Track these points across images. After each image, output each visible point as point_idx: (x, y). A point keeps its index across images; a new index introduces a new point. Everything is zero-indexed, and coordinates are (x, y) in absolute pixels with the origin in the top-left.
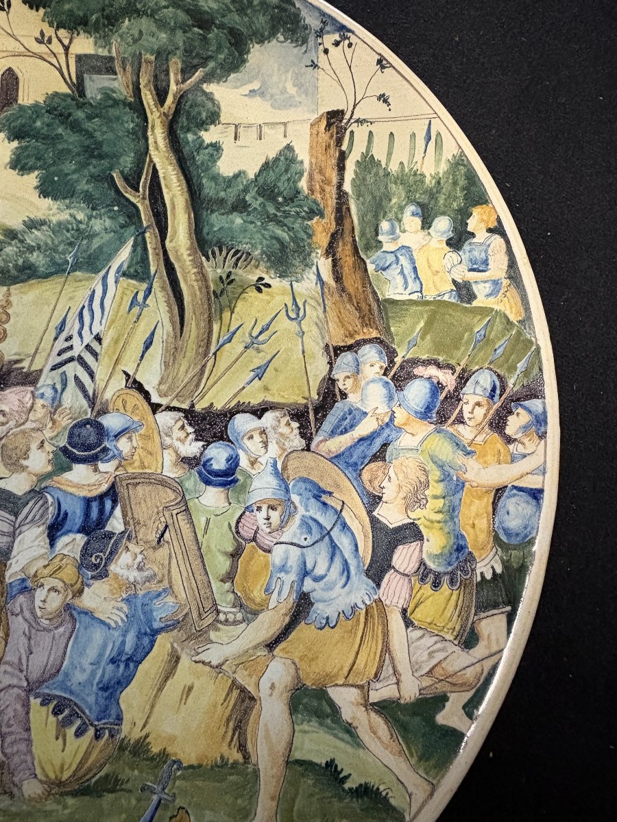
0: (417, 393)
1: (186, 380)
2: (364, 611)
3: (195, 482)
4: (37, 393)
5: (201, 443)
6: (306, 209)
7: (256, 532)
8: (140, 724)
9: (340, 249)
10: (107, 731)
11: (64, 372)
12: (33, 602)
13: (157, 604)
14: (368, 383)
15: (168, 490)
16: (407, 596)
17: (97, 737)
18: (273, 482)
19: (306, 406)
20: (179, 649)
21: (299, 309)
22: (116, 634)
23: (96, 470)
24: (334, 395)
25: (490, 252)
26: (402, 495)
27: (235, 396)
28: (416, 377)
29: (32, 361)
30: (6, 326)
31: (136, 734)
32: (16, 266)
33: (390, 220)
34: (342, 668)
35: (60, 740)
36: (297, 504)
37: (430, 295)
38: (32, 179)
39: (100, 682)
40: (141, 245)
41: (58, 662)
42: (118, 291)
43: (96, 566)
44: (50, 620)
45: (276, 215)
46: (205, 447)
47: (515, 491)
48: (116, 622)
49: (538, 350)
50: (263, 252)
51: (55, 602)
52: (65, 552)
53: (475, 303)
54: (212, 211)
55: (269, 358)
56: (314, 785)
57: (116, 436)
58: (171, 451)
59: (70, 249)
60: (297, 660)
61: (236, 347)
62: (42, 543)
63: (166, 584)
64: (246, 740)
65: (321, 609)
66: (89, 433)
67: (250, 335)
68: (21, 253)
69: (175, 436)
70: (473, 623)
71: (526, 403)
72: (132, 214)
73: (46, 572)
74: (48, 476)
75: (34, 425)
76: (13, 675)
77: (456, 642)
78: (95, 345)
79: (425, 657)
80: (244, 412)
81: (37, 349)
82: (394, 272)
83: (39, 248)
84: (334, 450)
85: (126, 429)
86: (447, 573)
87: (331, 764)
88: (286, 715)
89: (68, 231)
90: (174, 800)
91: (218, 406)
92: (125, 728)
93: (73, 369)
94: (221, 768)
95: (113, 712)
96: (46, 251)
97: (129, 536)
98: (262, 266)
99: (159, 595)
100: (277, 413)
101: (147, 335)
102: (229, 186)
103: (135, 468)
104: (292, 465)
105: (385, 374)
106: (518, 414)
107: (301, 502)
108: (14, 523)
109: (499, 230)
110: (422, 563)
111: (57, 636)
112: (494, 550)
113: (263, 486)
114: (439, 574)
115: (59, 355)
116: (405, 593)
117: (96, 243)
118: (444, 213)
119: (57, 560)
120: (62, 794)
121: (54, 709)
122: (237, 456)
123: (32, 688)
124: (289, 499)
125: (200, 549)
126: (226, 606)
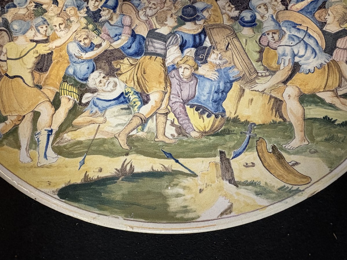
2: (327, 65)
5: (238, 11)
7: (268, 43)
8: (233, 112)
10: (220, 116)
12: (179, 73)
13: (230, 71)
15: (227, 29)
18: (273, 23)
20: (244, 87)
22: (215, 83)
23: (195, 24)
31: (233, 116)
35: (201, 119)
36: (285, 31)
39: (212, 99)
41: (194, 93)
43: (202, 59)
44: (187, 79)
46: (240, 13)
48: (214, 79)
51: (188, 73)
52: (188, 55)
56: (320, 125)
57: (202, 11)
58: (226, 15)
60: (298, 86)
62: (178, 52)
63: (232, 64)
64: (282, 114)
65: (305, 67)
66: (190, 10)
69: (226, 9)
73: (182, 62)
74: (176, 27)
75: (167, 8)
76: (176, 98)
84: (299, 8)
85: (205, 8)
87: (326, 117)
88: (299, 104)
90: (256, 136)
92: (227, 115)
94: (274, 124)
95: (221, 109)
97: (213, 47)
99: (230, 68)
103: (212, 22)
104: (280, 16)
107: (287, 30)
108: (166, 45)
111: (191, 85)
113: (268, 25)
116: (346, 55)
120: (207, 136)
121: (196, 109)
122: (255, 15)
123: (185, 102)
124: (281, 29)
125: (245, 51)
126: (260, 70)
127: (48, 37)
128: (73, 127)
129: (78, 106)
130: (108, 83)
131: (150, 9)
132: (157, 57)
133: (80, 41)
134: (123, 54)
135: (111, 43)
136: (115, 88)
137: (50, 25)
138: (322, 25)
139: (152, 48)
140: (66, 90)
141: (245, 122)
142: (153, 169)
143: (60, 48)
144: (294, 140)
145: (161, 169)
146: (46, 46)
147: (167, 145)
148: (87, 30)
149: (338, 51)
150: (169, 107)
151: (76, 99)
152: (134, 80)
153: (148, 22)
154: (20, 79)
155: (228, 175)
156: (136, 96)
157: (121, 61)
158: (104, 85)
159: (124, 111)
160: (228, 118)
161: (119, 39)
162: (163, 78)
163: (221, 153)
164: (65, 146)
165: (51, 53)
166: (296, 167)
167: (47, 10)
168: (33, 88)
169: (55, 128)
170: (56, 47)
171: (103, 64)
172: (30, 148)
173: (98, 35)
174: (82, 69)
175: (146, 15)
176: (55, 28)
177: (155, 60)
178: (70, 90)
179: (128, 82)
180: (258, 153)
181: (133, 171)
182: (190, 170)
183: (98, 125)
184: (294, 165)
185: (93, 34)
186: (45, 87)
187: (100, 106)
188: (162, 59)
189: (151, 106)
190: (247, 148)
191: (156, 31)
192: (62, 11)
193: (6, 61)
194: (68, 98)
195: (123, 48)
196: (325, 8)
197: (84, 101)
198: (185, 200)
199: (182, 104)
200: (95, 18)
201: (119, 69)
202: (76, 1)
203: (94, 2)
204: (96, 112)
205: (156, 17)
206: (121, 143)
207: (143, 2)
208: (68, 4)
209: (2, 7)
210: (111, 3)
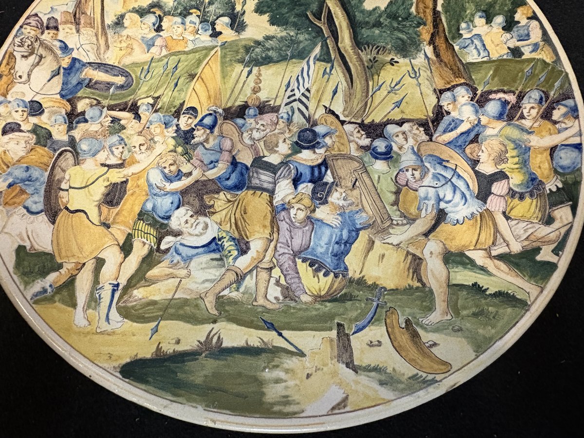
0: (492, 108)
1: (358, 109)
2: (479, 215)
3: (370, 159)
4: (279, 116)
5: (370, 139)
6: (415, 22)
7: (407, 182)
8: (359, 271)
9: (437, 41)
10: (341, 275)
11: (292, 106)
12: (290, 215)
13: (357, 216)
14: (462, 106)
15: (355, 162)
16: (504, 206)
17: (336, 276)
18: (414, 157)
19: (426, 120)
20: (373, 238)
21: (416, 72)
22: (336, 230)
23: (314, 152)
24: (443, 114)
25: (530, 29)
26: (492, 158)
27: (385, 116)
28: (491, 100)
29: (275, 101)
30: (260, 85)
31: (357, 276)
32: (262, 57)
33: (466, 22)
34: (471, 242)
35: (316, 278)
36: (429, 167)
37: (494, 56)
38: (266, 17)
39: (332, 252)
40: (325, 46)
41: (308, 243)
42: (316, 68)
43: (321, 199)
44: (300, 223)
45: (398, 27)
46: (372, 141)
47: (563, 147)
48: (336, 225)
49: (567, 74)
50: (393, 46)
51: (301, 215)
52: (303, 192)
53: (524, 57)
54: (362, 28)
55: (402, 97)
56: (468, 294)
57: (323, 136)
58: (354, 143)
59: (288, 49)
60: (443, 241)
61: (383, 92)
62: (290, 187)
63: (360, 207)
64: (421, 277)
65: (452, 216)
66: (308, 134)
67: (390, 86)
68: (264, 51)
69: (355, 136)
70: (549, 213)
71: (563, 102)
72: (319, 31)
73: (294, 201)
74: (290, 155)
75: (279, 131)
76: (285, 248)
77: (541, 223)
78: (307, 94)
79: (522, 232)
80: (391, 123)
81: (277, 96)
82: (471, 48)
84: (446, 140)
85: (328, 133)
86: (527, 192)
87: (475, 284)
89: (286, 40)
90: (386, 304)
91: (377, 121)
92: (350, 274)
93: (296, 105)
94: (409, 290)
95: (342, 266)
96: (276, 50)
97: (336, 184)
98: (393, 53)
99: (357, 212)
100: (411, 124)
101: (334, 88)
102: (370, 15)
103: (335, 151)
104: (422, 148)
105: (471, 100)
106: (559, 109)
107: (431, 167)
108: (275, 177)
109: (534, 17)
110: (510, 189)
111: (305, 231)
112: (555, 177)
113: (408, 159)
114: (522, 193)
115: (288, 98)
116: (503, 204)
117: (301, 46)
118: (499, 14)
119: (299, 196)
120: (323, 301)
121: (309, 264)
122: (391, 145)
123: (296, 255)
124: (424, 165)
125: (376, 190)
126: (396, 217)
127: (124, 160)
128: (146, 280)
130: (197, 225)
131: (257, 131)
132: (262, 193)
133: (165, 168)
134: (219, 187)
135: (204, 171)
136: (205, 231)
137: (128, 146)
138: (474, 163)
139: (258, 182)
140: (141, 231)
141: (372, 285)
142: (247, 343)
143: (137, 175)
144: (434, 313)
145: (259, 344)
146: (120, 172)
147: (268, 311)
148: (175, 154)
149: (493, 198)
150: (274, 259)
151: (153, 244)
152: (230, 221)
153: (254, 147)
154: (82, 214)
155: (345, 357)
156: (232, 243)
157: (216, 196)
158: (191, 227)
159: (216, 263)
160: (351, 278)
161: (215, 167)
162: (269, 221)
163: (339, 325)
164: (133, 307)
165: (126, 182)
166: (434, 350)
167: (126, 126)
168: (98, 227)
169: (123, 281)
170: (133, 174)
171: (192, 199)
172: (89, 307)
173: (189, 161)
174: (165, 204)
175: (252, 138)
176: (134, 150)
177: (260, 196)
178: (146, 232)
179: (223, 224)
180: (387, 328)
181: (221, 344)
182: (296, 348)
183: (179, 279)
184: (431, 346)
185: (182, 158)
186: (114, 226)
187: (184, 255)
188: (269, 196)
189: (250, 257)
190: (373, 320)
191: (264, 159)
192: (145, 128)
193: (67, 190)
194: (143, 242)
195: (220, 179)
196: (477, 142)
197: (163, 247)
198: (287, 388)
199: (292, 257)
200: (186, 138)
201: (212, 206)
202: (164, 116)
203: (186, 119)
204: (178, 262)
205: (264, 141)
206: (208, 305)
207: (249, 122)
208: (153, 120)
209: (69, 122)
210: (208, 121)
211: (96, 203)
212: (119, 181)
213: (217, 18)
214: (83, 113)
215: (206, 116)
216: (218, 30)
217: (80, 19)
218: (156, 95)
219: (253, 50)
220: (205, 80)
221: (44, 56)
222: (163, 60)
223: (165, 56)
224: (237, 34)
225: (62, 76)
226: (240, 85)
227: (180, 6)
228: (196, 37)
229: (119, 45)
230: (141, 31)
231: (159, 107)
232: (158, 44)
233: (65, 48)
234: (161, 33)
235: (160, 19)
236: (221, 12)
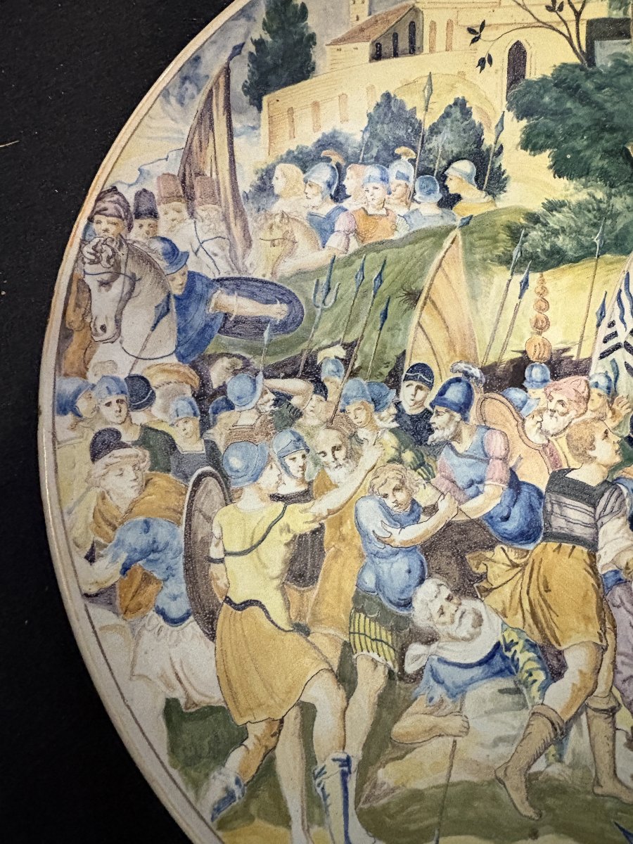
4: (591, 382)
11: (614, 361)
29: (579, 349)
30: (546, 314)
32: (544, 251)
38: (545, 158)
59: (595, 231)
62: (626, 535)
68: (546, 238)
74: (619, 467)
75: (594, 415)
81: (582, 337)
83: (564, 231)
89: (589, 211)
93: (622, 357)
96: (571, 233)
108: (594, 514)
115: (605, 342)
117: (621, 223)
127: (310, 484)
128: (394, 746)
129: (398, 683)
130: (461, 617)
131: (551, 416)
132: (574, 547)
133: (386, 496)
134: (491, 535)
135: (460, 503)
136: (478, 630)
137: (312, 453)
139: (562, 522)
140: (365, 635)
143: (337, 515)
146: (305, 510)
148: (400, 466)
150: (614, 690)
151: (390, 664)
152: (522, 607)
153: (548, 450)
154: (257, 609)
156: (532, 655)
157: (488, 554)
158: (453, 622)
161: (478, 493)
162: (594, 606)
165: (320, 530)
167: (301, 410)
168: (289, 636)
169: (355, 751)
170: (330, 512)
171: (444, 561)
173: (428, 480)
175: (542, 431)
176: (324, 459)
177: (571, 553)
178: (373, 637)
179: (509, 614)
183: (451, 739)
185: (416, 475)
186: (316, 629)
187: (448, 683)
188: (589, 554)
189: (570, 686)
191: (570, 475)
192: (338, 412)
193: (222, 561)
194: (373, 659)
195: (492, 517)
197: (410, 668)
200: (416, 433)
201: (483, 577)
202: (369, 384)
203: (412, 389)
204: (442, 701)
205: (568, 436)
206: (515, 796)
207: (534, 396)
208: (349, 393)
209: (202, 412)
210: (455, 394)
211: (277, 582)
212: (306, 528)
213: (449, 164)
214: (222, 390)
215: (450, 383)
216: (452, 190)
217: (192, 187)
218: (349, 339)
219: (526, 235)
220: (439, 304)
221: (138, 276)
222: (353, 262)
223: (357, 253)
224: (490, 198)
225: (175, 315)
226: (509, 313)
227: (375, 143)
228: (412, 208)
229: (268, 236)
230: (306, 202)
231: (356, 366)
232: (341, 228)
233: (173, 254)
234: (345, 204)
235: (339, 172)
236: (456, 150)
